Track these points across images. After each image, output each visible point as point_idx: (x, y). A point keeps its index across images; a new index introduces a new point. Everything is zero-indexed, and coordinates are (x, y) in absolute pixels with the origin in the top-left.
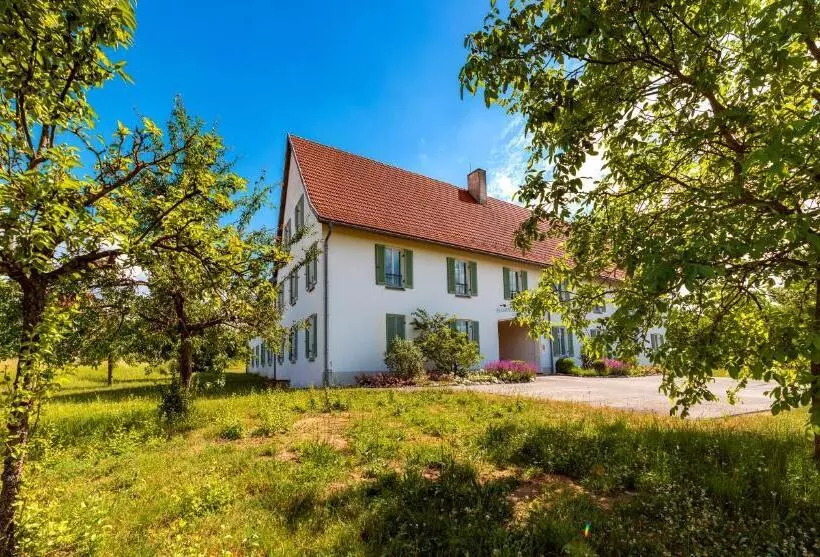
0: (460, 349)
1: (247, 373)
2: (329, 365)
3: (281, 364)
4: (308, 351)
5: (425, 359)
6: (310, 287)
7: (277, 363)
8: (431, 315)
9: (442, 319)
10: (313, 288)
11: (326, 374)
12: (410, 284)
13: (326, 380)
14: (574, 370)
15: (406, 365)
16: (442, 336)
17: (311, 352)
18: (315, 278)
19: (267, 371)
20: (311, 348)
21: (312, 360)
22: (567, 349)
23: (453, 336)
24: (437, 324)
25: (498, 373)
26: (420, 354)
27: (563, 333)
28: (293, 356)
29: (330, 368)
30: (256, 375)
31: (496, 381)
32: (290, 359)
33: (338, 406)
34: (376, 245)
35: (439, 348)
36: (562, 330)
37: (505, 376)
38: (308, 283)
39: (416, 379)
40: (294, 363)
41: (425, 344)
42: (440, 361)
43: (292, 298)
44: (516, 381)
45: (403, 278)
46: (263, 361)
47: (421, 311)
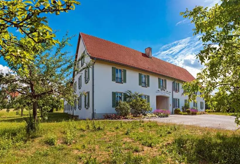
0: (144, 105)
1: (64, 113)
2: (94, 110)
3: (75, 110)
4: (85, 105)
5: (131, 109)
6: (87, 82)
7: (74, 110)
8: (133, 93)
9: (137, 94)
10: (88, 82)
11: (93, 114)
12: (125, 81)
13: (94, 117)
14: (180, 113)
15: (124, 111)
16: (137, 101)
17: (87, 106)
18: (89, 78)
19: (70, 112)
20: (87, 104)
21: (87, 109)
22: (177, 106)
23: (141, 100)
24: (135, 96)
25: (157, 114)
26: (129, 107)
27: (176, 100)
28: (80, 107)
29: (95, 112)
30: (67, 114)
31: (157, 117)
32: (79, 108)
33: (99, 129)
34: (112, 67)
35: (136, 105)
36: (176, 99)
37: (160, 115)
38: (86, 80)
39: (128, 116)
40: (80, 109)
41: (131, 103)
42: (136, 109)
43: (79, 87)
44: (164, 117)
45: (122, 79)
46: (69, 109)
47: (129, 91)
